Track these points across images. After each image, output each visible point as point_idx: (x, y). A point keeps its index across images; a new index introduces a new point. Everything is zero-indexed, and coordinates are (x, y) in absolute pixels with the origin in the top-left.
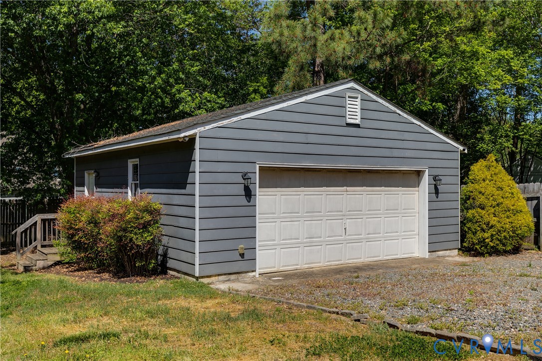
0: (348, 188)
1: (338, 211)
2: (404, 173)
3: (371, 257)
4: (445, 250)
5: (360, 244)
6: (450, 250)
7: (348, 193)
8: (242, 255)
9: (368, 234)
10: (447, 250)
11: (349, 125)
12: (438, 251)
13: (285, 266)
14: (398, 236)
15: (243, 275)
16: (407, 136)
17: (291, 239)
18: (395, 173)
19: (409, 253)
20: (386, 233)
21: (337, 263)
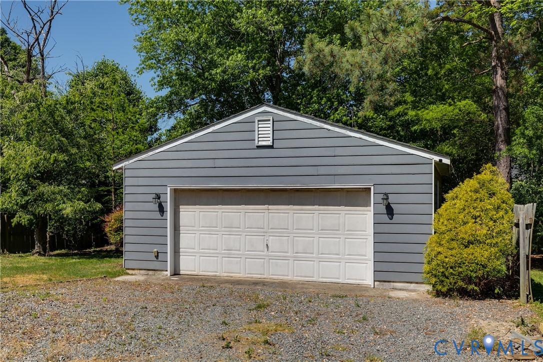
0: (270, 207)
1: (258, 228)
2: (348, 191)
3: (301, 276)
4: (407, 282)
5: (287, 261)
6: (417, 283)
7: (270, 211)
8: (157, 257)
9: (297, 253)
10: (411, 283)
11: (259, 147)
12: (393, 282)
13: (205, 271)
14: (340, 259)
15: (159, 272)
16: (339, 151)
17: (209, 249)
18: (335, 191)
19: (356, 279)
20: (322, 254)
21: (259, 276)
